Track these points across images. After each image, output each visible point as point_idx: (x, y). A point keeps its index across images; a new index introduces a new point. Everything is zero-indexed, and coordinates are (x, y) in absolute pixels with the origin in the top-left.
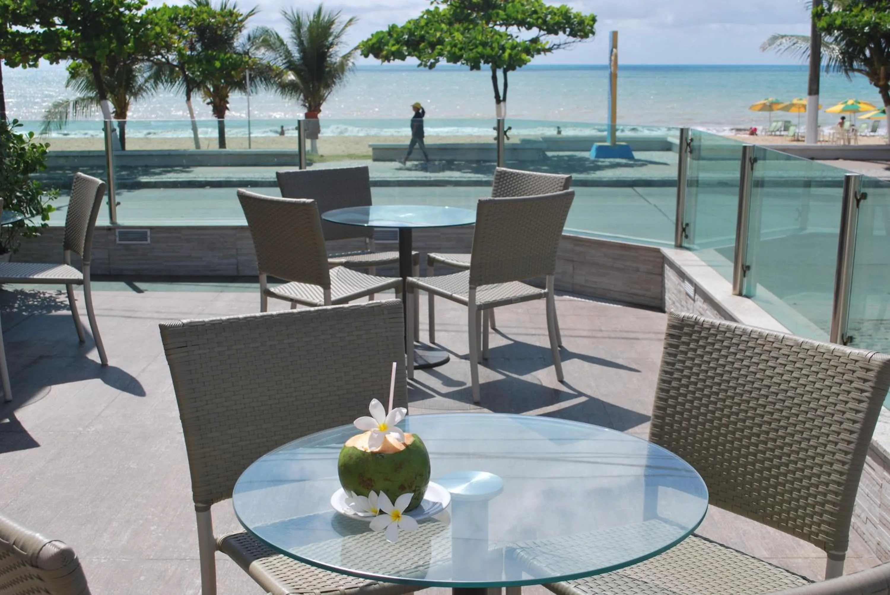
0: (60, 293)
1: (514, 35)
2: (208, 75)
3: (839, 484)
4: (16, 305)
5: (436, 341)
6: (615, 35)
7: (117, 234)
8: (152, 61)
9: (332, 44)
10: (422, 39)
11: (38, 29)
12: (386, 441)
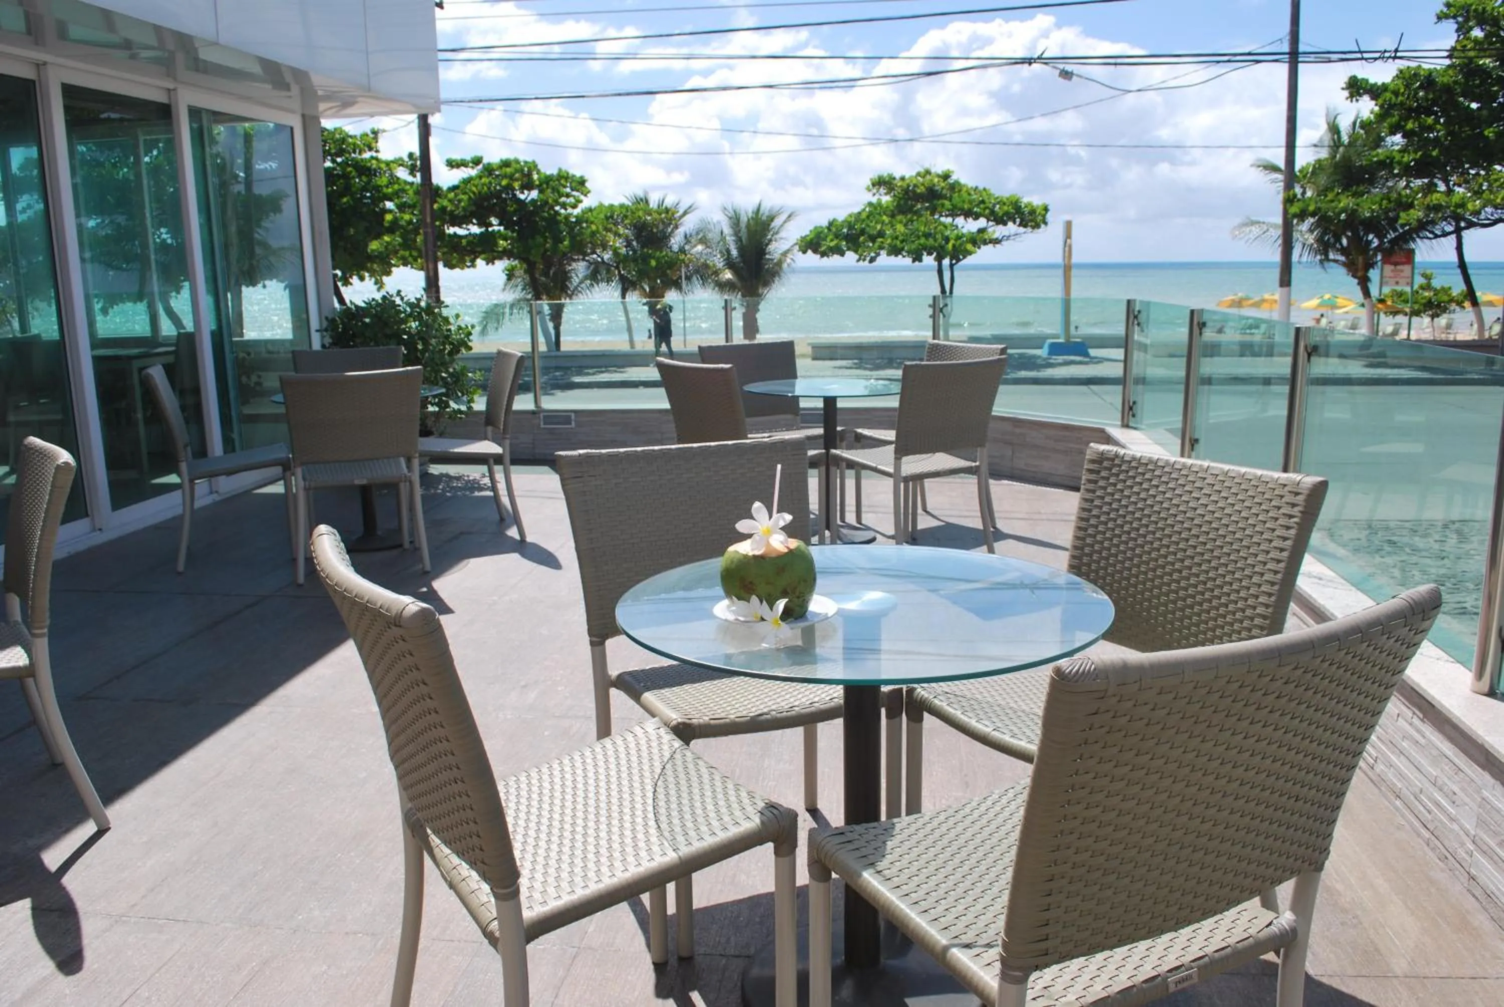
0: (484, 476)
1: (960, 226)
2: (643, 274)
3: (1264, 617)
4: (441, 487)
5: (863, 522)
6: (1068, 225)
7: (542, 417)
8: (587, 261)
9: (770, 240)
10: (863, 232)
11: (475, 229)
12: (768, 544)
